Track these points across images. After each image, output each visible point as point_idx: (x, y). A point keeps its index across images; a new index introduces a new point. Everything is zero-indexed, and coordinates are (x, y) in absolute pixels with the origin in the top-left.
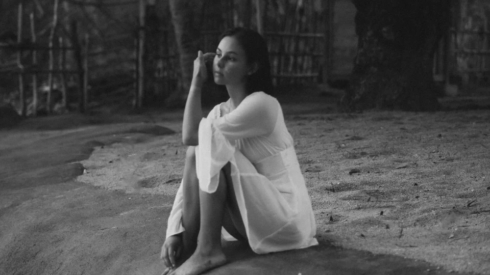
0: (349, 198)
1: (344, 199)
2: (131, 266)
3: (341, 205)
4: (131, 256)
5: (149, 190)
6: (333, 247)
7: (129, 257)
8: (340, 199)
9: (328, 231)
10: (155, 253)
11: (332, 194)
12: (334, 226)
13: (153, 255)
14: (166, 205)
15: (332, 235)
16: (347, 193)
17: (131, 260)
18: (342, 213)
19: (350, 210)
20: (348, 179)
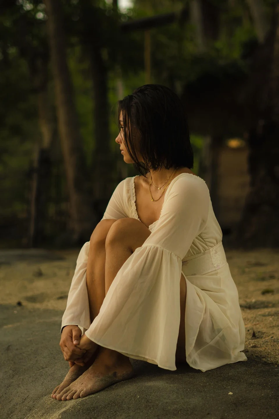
0: (269, 315)
1: (264, 316)
2: (13, 382)
3: (262, 321)
4: (13, 371)
5: (37, 306)
6: (266, 364)
7: (11, 372)
8: (260, 315)
9: (255, 347)
10: (43, 368)
11: (248, 311)
12: (261, 341)
13: (40, 370)
14: (57, 319)
15: (261, 352)
16: (266, 311)
17: (13, 376)
18: (264, 330)
19: (273, 326)
20: (263, 298)
